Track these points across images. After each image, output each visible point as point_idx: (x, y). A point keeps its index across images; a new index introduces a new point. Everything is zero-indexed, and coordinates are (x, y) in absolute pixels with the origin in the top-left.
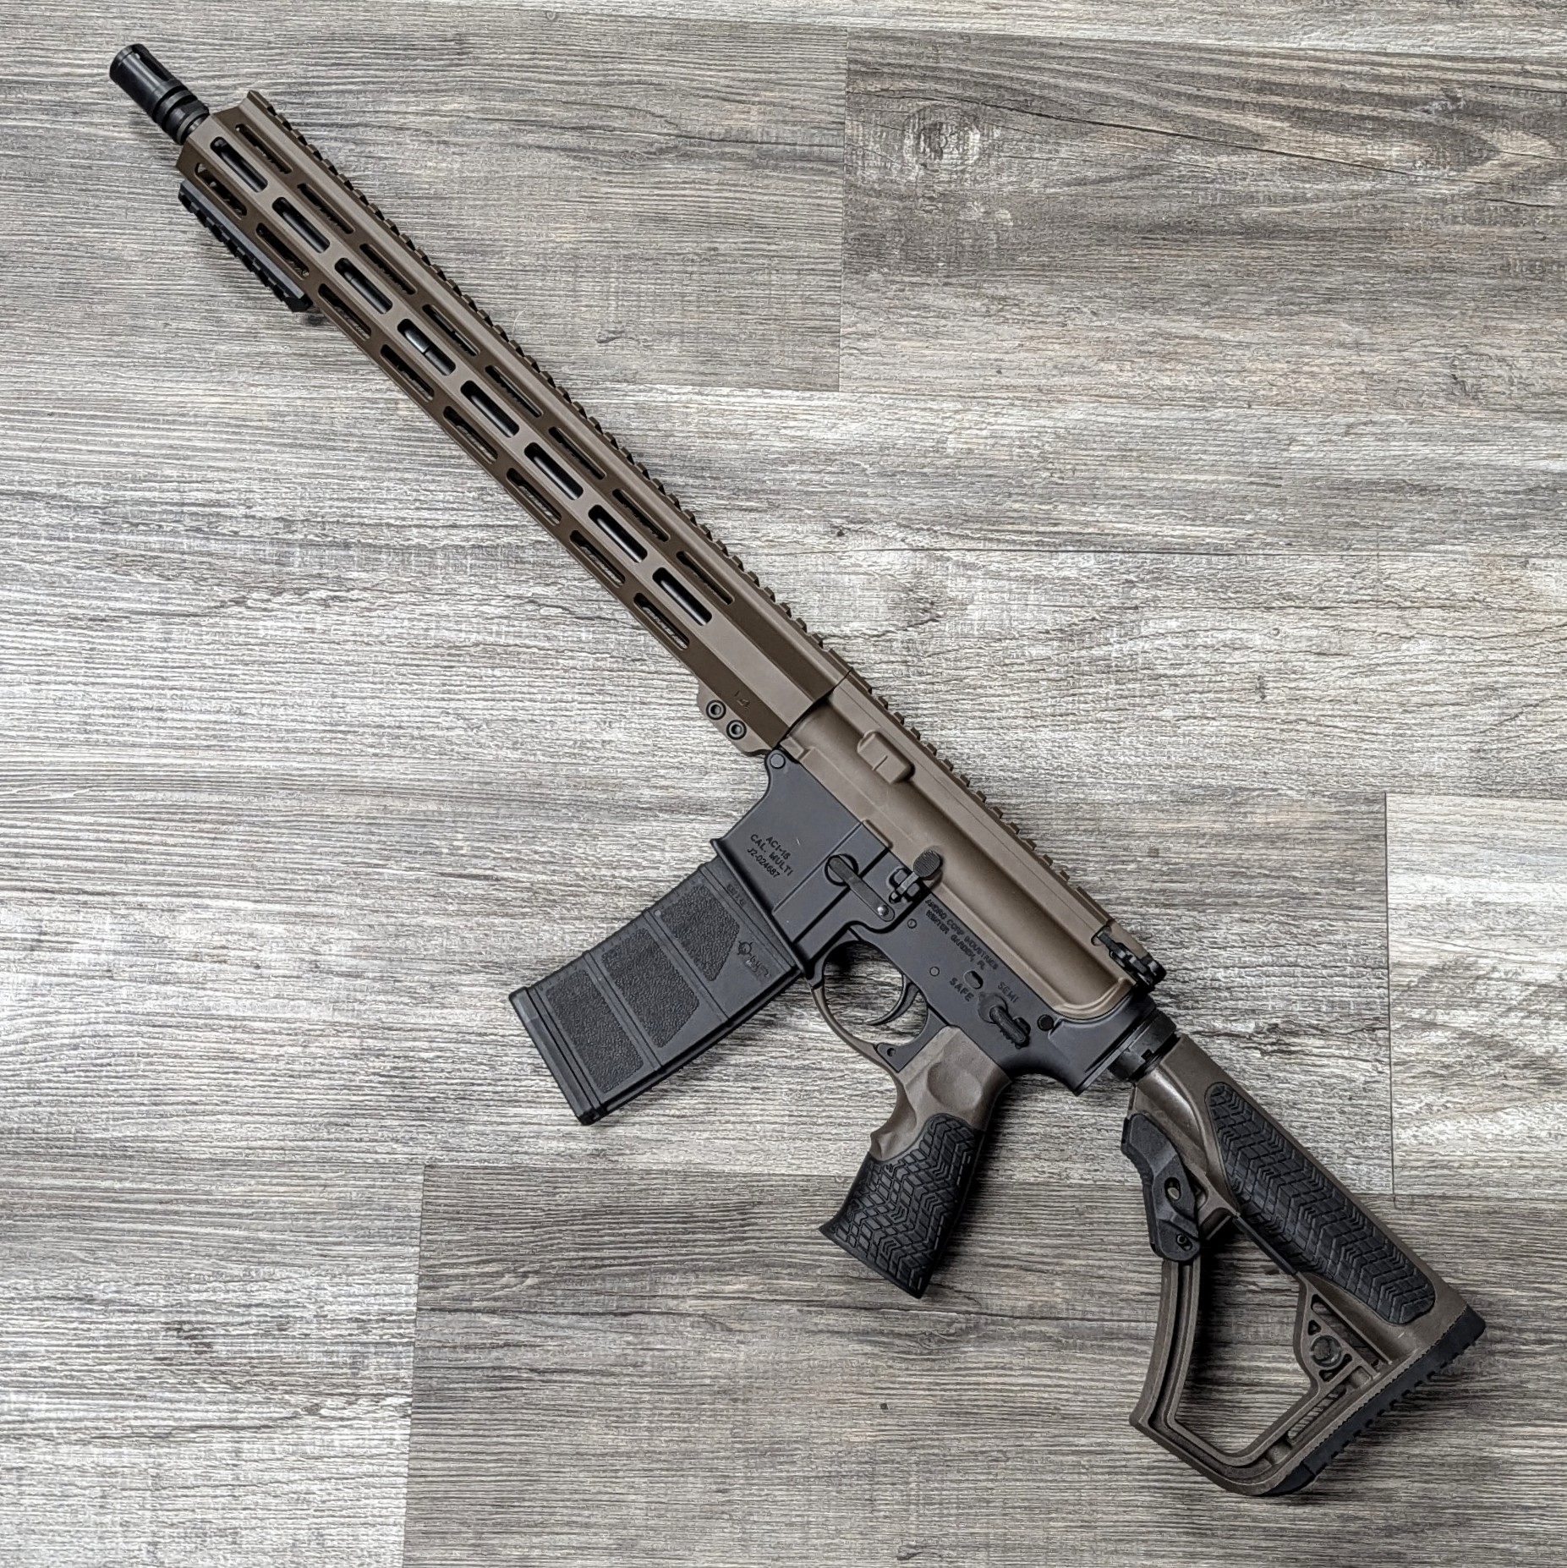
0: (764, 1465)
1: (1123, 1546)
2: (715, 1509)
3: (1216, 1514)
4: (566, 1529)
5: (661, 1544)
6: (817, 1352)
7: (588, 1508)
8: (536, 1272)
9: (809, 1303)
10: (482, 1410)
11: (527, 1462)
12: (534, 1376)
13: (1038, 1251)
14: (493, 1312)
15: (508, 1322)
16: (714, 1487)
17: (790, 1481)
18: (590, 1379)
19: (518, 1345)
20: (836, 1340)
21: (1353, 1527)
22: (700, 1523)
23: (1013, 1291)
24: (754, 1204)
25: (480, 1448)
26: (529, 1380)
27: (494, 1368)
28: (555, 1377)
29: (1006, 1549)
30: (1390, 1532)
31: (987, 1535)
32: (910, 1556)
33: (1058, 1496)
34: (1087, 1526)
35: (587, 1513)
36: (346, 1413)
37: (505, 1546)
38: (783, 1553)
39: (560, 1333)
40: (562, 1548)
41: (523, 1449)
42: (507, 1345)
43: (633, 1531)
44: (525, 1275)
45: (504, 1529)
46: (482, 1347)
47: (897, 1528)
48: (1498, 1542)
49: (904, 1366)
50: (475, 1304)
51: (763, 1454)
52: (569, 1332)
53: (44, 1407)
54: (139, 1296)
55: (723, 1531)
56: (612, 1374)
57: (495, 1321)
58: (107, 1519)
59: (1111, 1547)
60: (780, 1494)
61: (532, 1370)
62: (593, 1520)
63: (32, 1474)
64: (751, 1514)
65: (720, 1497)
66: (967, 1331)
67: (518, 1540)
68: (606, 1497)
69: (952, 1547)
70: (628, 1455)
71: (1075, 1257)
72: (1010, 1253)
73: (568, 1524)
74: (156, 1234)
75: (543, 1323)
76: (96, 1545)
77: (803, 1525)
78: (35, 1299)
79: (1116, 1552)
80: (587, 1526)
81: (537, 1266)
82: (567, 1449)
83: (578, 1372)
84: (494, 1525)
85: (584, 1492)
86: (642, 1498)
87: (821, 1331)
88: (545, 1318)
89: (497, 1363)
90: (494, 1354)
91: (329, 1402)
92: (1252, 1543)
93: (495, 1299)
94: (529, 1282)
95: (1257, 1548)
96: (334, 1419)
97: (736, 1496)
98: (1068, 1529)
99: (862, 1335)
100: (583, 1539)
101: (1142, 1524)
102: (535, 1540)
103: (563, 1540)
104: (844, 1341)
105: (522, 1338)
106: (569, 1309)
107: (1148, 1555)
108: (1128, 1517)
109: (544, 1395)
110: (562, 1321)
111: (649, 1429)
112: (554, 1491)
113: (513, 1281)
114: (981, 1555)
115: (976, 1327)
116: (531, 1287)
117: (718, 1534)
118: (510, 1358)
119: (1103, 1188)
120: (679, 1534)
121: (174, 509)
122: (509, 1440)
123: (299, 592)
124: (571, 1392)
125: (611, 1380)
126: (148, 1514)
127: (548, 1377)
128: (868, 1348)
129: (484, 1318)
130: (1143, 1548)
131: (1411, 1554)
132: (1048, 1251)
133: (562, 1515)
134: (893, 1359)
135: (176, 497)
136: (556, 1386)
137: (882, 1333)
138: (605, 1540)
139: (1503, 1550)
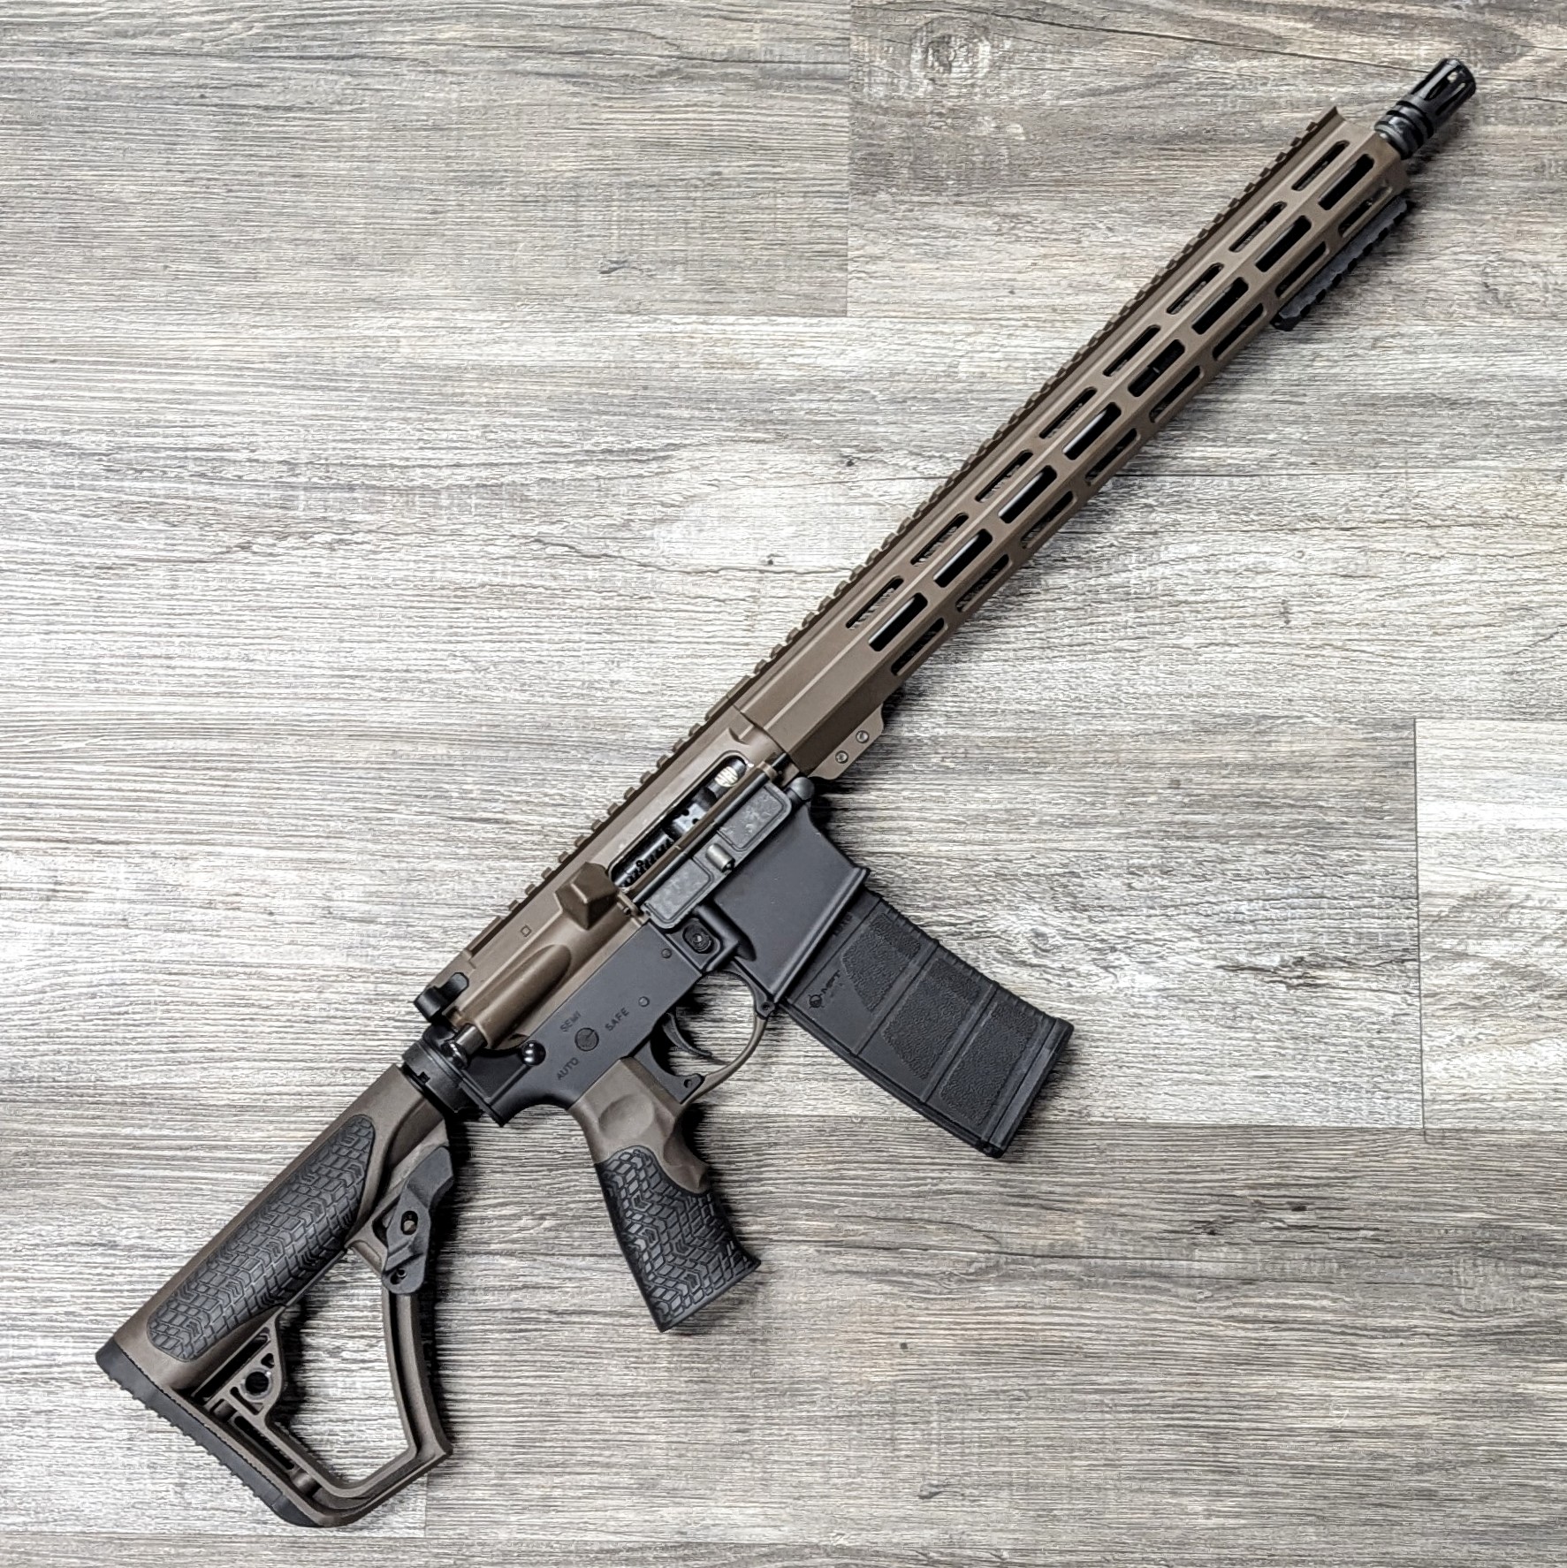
0: (784, 1405)
1: (1146, 1484)
2: (735, 1448)
3: (1242, 1452)
4: (587, 1469)
5: (682, 1484)
6: (836, 1293)
7: (608, 1448)
8: (553, 1215)
9: (827, 1243)
10: (502, 1352)
11: (547, 1403)
12: (553, 1318)
13: (1058, 1189)
14: (511, 1254)
15: (526, 1264)
16: (735, 1427)
17: (811, 1421)
18: (608, 1320)
19: (536, 1287)
20: (855, 1280)
21: (1382, 1464)
22: (720, 1462)
23: (1033, 1230)
24: (770, 1145)
25: (501, 1389)
26: (547, 1322)
27: (513, 1310)
28: (575, 1318)
29: (1028, 1487)
30: (1420, 1468)
31: (1010, 1474)
32: (932, 1495)
33: (1080, 1435)
34: (1111, 1464)
35: (607, 1453)
36: (367, 1356)
37: (527, 1486)
38: (805, 1492)
39: (579, 1275)
40: (583, 1487)
41: (544, 1390)
42: (525, 1287)
43: (654, 1471)
44: (543, 1217)
45: (525, 1469)
46: (501, 1289)
47: (918, 1467)
48: (1533, 1478)
49: (923, 1305)
50: (493, 1247)
51: (783, 1394)
52: (587, 1274)
53: (71, 1351)
54: (161, 1241)
55: (742, 1470)
56: (629, 1316)
57: (513, 1263)
58: (134, 1461)
59: (1135, 1485)
60: (801, 1434)
61: (551, 1312)
62: (613, 1460)
63: (60, 1417)
64: (771, 1453)
65: (740, 1437)
66: (987, 1270)
67: (541, 1480)
68: (626, 1437)
69: (975, 1486)
70: (647, 1395)
71: (1095, 1196)
72: (1030, 1192)
73: (589, 1464)
74: (177, 1180)
75: (561, 1265)
76: (124, 1486)
77: (824, 1464)
78: (60, 1245)
79: (1140, 1490)
80: (608, 1465)
81: (553, 1209)
82: (586, 1389)
83: (595, 1313)
84: (517, 1465)
85: (605, 1432)
86: (662, 1438)
87: (839, 1272)
88: (563, 1260)
89: (516, 1305)
90: (514, 1295)
91: (350, 1344)
92: (1279, 1480)
93: (514, 1241)
94: (547, 1224)
95: (1284, 1486)
96: (355, 1361)
97: (756, 1435)
98: (1091, 1468)
99: (882, 1275)
100: (606, 1478)
101: (1168, 1462)
102: (557, 1480)
103: (586, 1480)
104: (862, 1281)
105: (539, 1280)
106: (588, 1251)
107: (1174, 1493)
108: (1152, 1456)
109: (563, 1336)
110: (579, 1262)
111: (668, 1370)
112: (575, 1432)
113: (531, 1223)
114: (1004, 1494)
115: (997, 1266)
116: (549, 1229)
117: (738, 1473)
118: (528, 1300)
119: (1124, 1125)
120: (700, 1473)
121: (179, 454)
122: (530, 1381)
123: (304, 536)
124: (588, 1335)
125: (629, 1321)
126: (175, 1455)
127: (568, 1318)
128: (887, 1288)
129: (502, 1260)
130: (1168, 1486)
131: (1443, 1492)
132: (1069, 1190)
133: (584, 1454)
134: (913, 1298)
135: (180, 442)
136: (577, 1328)
137: (901, 1273)
138: (625, 1480)
139: (1537, 1488)
